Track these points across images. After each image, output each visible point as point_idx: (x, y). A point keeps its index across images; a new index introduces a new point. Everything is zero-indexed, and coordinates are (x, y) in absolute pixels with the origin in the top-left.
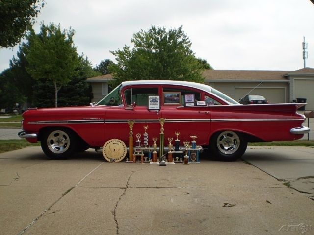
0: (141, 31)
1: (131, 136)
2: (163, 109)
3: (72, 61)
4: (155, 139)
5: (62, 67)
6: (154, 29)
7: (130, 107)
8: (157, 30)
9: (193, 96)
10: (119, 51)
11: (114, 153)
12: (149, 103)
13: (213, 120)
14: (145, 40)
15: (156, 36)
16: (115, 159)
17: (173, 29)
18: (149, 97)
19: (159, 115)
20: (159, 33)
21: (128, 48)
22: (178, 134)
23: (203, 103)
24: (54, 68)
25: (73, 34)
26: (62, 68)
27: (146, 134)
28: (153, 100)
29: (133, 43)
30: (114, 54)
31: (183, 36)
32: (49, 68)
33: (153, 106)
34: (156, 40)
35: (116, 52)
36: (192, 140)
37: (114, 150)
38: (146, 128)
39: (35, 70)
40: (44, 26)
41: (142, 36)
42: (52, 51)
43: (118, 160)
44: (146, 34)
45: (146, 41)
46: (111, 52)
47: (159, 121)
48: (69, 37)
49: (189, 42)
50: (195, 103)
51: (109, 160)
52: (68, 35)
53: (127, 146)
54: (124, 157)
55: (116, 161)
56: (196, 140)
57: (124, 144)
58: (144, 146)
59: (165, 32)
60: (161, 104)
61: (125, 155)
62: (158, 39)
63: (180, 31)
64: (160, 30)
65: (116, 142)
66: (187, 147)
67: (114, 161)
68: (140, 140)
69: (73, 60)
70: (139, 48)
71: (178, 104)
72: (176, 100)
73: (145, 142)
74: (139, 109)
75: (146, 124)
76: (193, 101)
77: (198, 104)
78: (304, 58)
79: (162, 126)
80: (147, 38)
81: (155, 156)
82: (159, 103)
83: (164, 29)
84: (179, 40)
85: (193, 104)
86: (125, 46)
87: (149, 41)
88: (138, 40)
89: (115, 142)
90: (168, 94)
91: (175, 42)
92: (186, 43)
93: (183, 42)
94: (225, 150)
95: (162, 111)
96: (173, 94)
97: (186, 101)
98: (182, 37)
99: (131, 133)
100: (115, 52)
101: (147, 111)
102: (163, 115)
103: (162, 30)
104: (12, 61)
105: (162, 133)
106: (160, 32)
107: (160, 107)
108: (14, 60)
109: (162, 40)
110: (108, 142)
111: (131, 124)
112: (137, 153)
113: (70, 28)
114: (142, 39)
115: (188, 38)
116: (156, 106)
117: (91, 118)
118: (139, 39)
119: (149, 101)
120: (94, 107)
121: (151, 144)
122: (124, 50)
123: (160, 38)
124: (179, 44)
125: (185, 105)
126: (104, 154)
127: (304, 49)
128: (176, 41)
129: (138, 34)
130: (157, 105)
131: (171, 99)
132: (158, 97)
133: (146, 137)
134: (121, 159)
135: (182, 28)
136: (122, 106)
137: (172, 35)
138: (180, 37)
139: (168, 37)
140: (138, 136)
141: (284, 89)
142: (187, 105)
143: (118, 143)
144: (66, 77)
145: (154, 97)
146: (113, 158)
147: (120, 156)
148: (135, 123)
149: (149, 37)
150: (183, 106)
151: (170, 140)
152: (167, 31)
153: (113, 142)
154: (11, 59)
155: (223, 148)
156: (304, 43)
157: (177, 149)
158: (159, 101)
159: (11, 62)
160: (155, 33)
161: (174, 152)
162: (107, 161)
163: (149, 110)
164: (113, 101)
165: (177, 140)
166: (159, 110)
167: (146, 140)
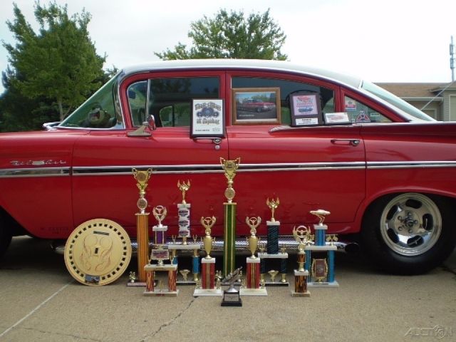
0: (204, 19)
1: (143, 212)
2: (234, 135)
3: (86, 65)
4: (208, 223)
5: (70, 75)
6: (224, 14)
7: (141, 131)
8: (229, 16)
9: (313, 98)
10: (169, 52)
11: (95, 260)
12: (195, 118)
13: (373, 164)
14: (210, 32)
15: (228, 25)
16: (98, 278)
17: (256, 14)
18: (196, 102)
19: (220, 150)
20: (232, 20)
21: (184, 47)
22: (274, 206)
23: (342, 118)
24: (56, 77)
25: (89, 20)
26: (71, 78)
27: (184, 206)
28: (204, 109)
29: (192, 39)
30: (161, 57)
31: (272, 24)
32: (48, 78)
33: (206, 126)
34: (228, 33)
35: (165, 54)
36: (315, 220)
37: (97, 251)
38: (185, 188)
39: (27, 83)
40: (40, 8)
41: (205, 26)
42: (54, 50)
43: (108, 280)
44: (212, 24)
45: (212, 35)
46: (157, 55)
47: (221, 168)
48: (81, 25)
49: (282, 35)
50: (322, 118)
51: (82, 280)
52: (80, 21)
53: (133, 237)
54: (123, 269)
55: (102, 282)
56: (327, 220)
57: (124, 233)
58: (181, 240)
59: (242, 19)
60: (227, 122)
61: (126, 263)
62: (231, 30)
63: (266, 18)
64: (234, 15)
65: (103, 229)
66: (304, 243)
67: (94, 281)
68: (163, 223)
69: (88, 64)
70: (200, 45)
71: (274, 120)
72: (268, 110)
73: (182, 229)
74: (168, 135)
75: (184, 178)
76: (315, 111)
77: (328, 121)
78: (452, 68)
79: (231, 182)
80: (213, 29)
81: (208, 271)
82: (220, 118)
83: (242, 14)
84: (267, 32)
85: (315, 121)
86: (178, 45)
87: (217, 34)
88: (199, 34)
89: (98, 229)
90: (245, 96)
91: (259, 35)
92: (277, 37)
93: (272, 35)
94: (402, 244)
95: (231, 139)
96: (261, 94)
97: (297, 113)
98: (269, 28)
99: (142, 204)
100: (163, 55)
101: (188, 139)
102: (231, 152)
103: (238, 14)
104: (6, 74)
105: (230, 202)
106: (235, 19)
107: (225, 129)
108: (10, 72)
109: (238, 32)
110: (80, 228)
111: (142, 177)
112: (155, 262)
113: (84, 11)
114: (206, 31)
115: (279, 29)
116: (215, 126)
117: (35, 163)
118: (201, 32)
119: (195, 112)
120: (52, 132)
121: (198, 233)
122: (178, 52)
123: (234, 29)
124: (265, 38)
125: (292, 124)
126: (68, 262)
127: (451, 54)
128: (261, 34)
129: (200, 23)
130: (217, 122)
131: (254, 109)
132: (219, 102)
133: (184, 213)
134: (114, 278)
135: (270, 12)
136: (123, 126)
137: (254, 24)
138: (266, 27)
139: (248, 26)
140: (160, 213)
141: (434, 111)
142: (299, 122)
143: (107, 230)
144: (78, 92)
145: (207, 102)
146: (93, 273)
147: (112, 267)
148: (153, 175)
149: (216, 28)
150: (287, 127)
151: (253, 224)
152: (246, 17)
153: (93, 229)
154: (5, 71)
155: (396, 240)
156: (451, 46)
157: (272, 248)
158: (221, 113)
159: (4, 75)
160: (227, 21)
161: (266, 255)
162: (77, 283)
163: (194, 137)
164: (98, 114)
165: (274, 222)
166: (222, 137)
167: (184, 223)
